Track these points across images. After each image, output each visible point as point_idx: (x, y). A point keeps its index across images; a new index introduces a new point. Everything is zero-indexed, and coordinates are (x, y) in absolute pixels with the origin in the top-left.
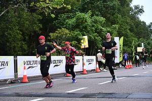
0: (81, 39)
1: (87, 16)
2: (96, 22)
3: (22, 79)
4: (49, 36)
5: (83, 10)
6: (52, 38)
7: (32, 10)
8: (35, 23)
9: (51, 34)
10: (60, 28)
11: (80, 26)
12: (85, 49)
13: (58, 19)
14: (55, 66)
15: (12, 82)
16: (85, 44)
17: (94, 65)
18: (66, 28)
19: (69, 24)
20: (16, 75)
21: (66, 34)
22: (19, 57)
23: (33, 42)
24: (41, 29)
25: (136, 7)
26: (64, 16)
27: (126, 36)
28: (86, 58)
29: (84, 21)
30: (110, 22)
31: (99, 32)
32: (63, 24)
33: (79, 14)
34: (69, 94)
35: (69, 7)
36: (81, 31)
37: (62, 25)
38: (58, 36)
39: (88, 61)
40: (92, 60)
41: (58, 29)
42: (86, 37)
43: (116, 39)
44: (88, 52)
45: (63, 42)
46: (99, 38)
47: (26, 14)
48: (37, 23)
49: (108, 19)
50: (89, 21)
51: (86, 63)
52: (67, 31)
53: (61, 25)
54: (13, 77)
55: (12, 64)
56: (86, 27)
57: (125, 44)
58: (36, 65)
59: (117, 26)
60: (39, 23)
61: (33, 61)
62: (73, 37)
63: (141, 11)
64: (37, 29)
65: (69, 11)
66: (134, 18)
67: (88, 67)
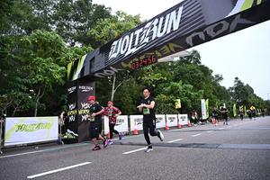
1: (179, 84)
2: (186, 88)
5: (176, 80)
7: (139, 82)
10: (160, 94)
11: (174, 92)
12: (178, 109)
13: (157, 88)
15: (127, 135)
16: (178, 105)
17: (186, 121)
18: (163, 94)
19: (166, 91)
20: (129, 130)
21: (164, 98)
22: (131, 117)
25: (217, 76)
26: (162, 85)
27: (210, 98)
28: (180, 116)
29: (177, 88)
30: (197, 88)
31: (189, 96)
33: (173, 83)
35: (165, 79)
36: (175, 95)
37: (160, 91)
39: (182, 118)
41: (158, 95)
42: (179, 100)
43: (203, 101)
44: (181, 111)
47: (134, 85)
49: (195, 86)
50: (181, 88)
51: (181, 120)
52: (165, 96)
54: (127, 130)
55: (126, 121)
56: (178, 93)
57: (210, 104)
59: (203, 91)
62: (169, 101)
63: (221, 78)
65: (165, 82)
66: (215, 84)
67: (181, 123)
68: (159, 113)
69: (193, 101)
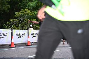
4: (15, 14)
6: (17, 16)
8: (5, 4)
9: (16, 13)
13: (22, 2)
19: (31, 6)
21: (28, 13)
24: (9, 9)
32: (26, 6)
38: (22, 15)
41: (22, 10)
45: (26, 19)
48: (6, 4)
52: (29, 11)
53: (25, 6)
58: (4, 36)
60: (8, 4)
62: (33, 16)
64: (6, 9)
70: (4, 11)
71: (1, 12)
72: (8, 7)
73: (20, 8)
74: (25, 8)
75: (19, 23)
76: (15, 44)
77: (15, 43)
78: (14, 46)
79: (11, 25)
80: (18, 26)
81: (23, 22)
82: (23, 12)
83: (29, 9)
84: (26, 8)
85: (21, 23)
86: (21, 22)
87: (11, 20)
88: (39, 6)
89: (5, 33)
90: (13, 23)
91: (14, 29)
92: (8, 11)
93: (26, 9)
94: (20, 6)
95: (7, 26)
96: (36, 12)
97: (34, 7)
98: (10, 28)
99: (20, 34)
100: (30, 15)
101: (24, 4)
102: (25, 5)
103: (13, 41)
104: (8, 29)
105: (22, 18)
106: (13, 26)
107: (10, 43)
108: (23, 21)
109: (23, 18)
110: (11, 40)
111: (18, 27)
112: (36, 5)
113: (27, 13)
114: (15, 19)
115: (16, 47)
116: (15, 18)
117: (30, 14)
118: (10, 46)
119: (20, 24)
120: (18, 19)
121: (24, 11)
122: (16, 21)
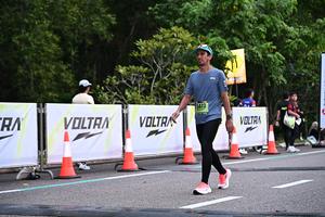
0: (227, 59)
2: (269, 9)
3: (57, 168)
4: (136, 48)
6: (143, 54)
8: (97, 12)
9: (141, 43)
10: (167, 27)
12: (236, 88)
14: (151, 133)
15: (30, 177)
16: (237, 72)
17: (262, 134)
18: (182, 25)
19: (194, 16)
20: (42, 158)
21: (184, 44)
22: (49, 106)
23: (91, 66)
24: (112, 29)
29: (234, 6)
30: (311, 10)
31: (278, 39)
32: (176, 15)
34: (189, 211)
36: (227, 34)
37: (172, 16)
38: (159, 48)
39: (245, 120)
40: (256, 119)
41: (162, 30)
42: (240, 54)
45: (175, 65)
46: (277, 57)
48: (103, 10)
50: (250, 6)
52: (187, 36)
53: (170, 17)
54: (34, 162)
56: (239, 25)
58: (97, 130)
60: (108, 12)
61: (91, 119)
64: (102, 29)
67: (243, 139)
68: (163, 99)
69: (291, 59)
70: (95, 36)
71: (84, 41)
72: (108, 20)
73: (153, 24)
74: (171, 23)
75: (150, 81)
76: (137, 160)
77: (136, 155)
78: (136, 166)
79: (122, 87)
80: (146, 93)
81: (165, 78)
82: (164, 40)
83: (185, 28)
84: (175, 24)
85: (158, 79)
86: (158, 74)
87: (121, 71)
88: (224, 14)
89: (101, 119)
90: (129, 82)
91: (133, 102)
92: (110, 37)
93: (173, 28)
94: (152, 16)
95: (106, 91)
96: (214, 36)
97: (204, 19)
98: (119, 99)
99: (156, 120)
100: (190, 50)
101: (167, 9)
102: (171, 13)
103: (129, 149)
104: (110, 102)
105: (161, 62)
106: (127, 93)
107: (119, 156)
108: (165, 72)
109: (165, 59)
110: (124, 144)
111: (146, 96)
112: (214, 11)
113: (179, 41)
114: (134, 67)
115: (141, 169)
116: (137, 62)
117: (190, 45)
118: (118, 166)
119: (155, 84)
120: (146, 66)
121: (167, 35)
122: (140, 73)
